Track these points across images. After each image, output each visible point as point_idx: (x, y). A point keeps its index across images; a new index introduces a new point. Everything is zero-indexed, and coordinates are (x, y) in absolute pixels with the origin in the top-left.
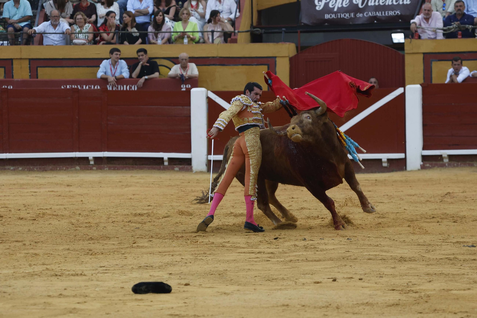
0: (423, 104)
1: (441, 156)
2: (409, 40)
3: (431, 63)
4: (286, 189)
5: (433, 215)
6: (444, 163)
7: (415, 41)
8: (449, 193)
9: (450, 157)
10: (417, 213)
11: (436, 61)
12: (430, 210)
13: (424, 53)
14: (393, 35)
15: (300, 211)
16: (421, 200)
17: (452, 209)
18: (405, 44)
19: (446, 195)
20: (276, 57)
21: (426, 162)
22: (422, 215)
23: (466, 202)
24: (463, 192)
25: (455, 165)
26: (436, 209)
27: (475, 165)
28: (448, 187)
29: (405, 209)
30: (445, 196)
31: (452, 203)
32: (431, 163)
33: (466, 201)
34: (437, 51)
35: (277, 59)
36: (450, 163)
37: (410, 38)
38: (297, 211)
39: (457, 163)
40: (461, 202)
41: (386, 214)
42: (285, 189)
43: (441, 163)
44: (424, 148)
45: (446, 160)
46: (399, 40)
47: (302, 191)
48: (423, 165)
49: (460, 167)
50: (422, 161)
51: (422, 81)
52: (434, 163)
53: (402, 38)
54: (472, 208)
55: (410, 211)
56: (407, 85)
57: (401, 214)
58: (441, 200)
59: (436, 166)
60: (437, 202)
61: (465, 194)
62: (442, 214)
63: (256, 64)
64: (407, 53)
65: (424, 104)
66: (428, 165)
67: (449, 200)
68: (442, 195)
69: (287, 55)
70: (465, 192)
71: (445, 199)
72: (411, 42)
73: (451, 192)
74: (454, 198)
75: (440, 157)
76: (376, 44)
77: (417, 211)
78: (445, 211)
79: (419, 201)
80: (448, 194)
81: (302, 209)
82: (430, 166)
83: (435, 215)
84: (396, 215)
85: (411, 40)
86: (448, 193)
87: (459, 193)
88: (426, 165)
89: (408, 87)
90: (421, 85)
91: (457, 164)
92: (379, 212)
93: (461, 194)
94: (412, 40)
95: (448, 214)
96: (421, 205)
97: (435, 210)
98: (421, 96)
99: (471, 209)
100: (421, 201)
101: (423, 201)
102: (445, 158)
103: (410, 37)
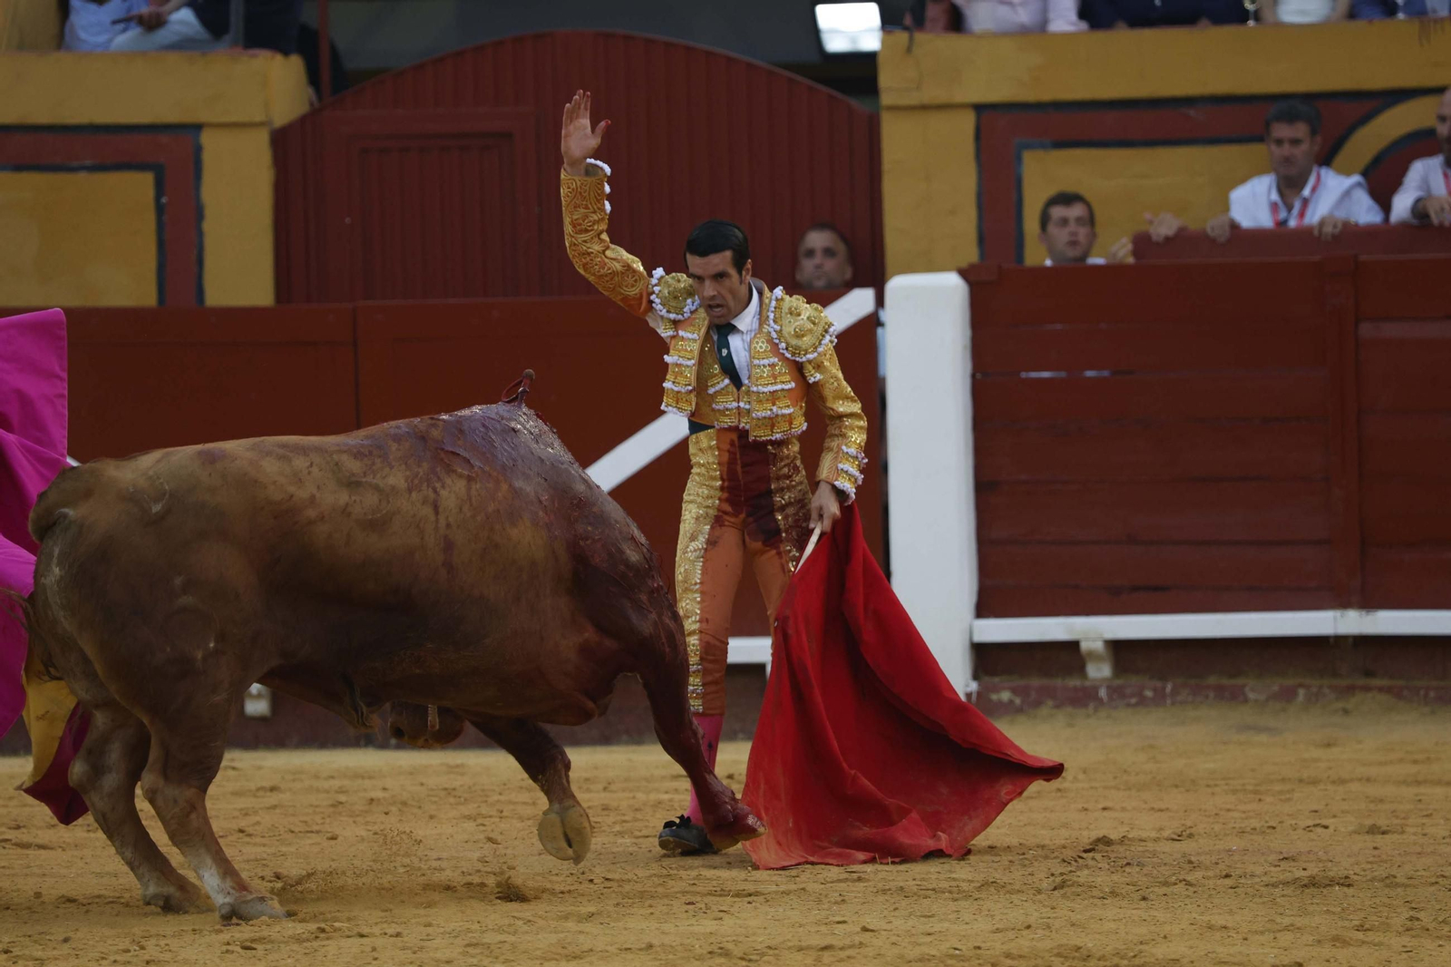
0: (973, 376)
1: (1072, 646)
2: (901, 37)
3: (1019, 159)
4: (250, 830)
5: (1013, 959)
6: (1087, 684)
7: (933, 43)
8: (1106, 841)
9: (1121, 650)
10: (925, 950)
11: (1043, 147)
12: (998, 931)
13: (979, 108)
14: (821, 10)
15: (308, 944)
16: (954, 879)
17: (1113, 925)
18: (881, 60)
19: (1086, 851)
20: (198, 128)
21: (996, 680)
22: (952, 957)
23: (1191, 889)
24: (1178, 838)
25: (1149, 693)
26: (1029, 927)
27: (1251, 696)
28: (1104, 809)
29: (865, 929)
30: (1084, 855)
31: (1114, 894)
32: (1020, 682)
33: (1189, 884)
34: (1047, 96)
35: (206, 138)
36: (1119, 682)
37: (906, 28)
38: (295, 947)
39: (1159, 684)
40: (1164, 890)
41: (763, 955)
42: (241, 831)
43: (1074, 682)
44: (984, 608)
45: (1100, 671)
46: (854, 40)
47: (334, 838)
48: (979, 694)
49: (1173, 704)
50: (976, 677)
51: (971, 255)
52: (1036, 682)
53: (871, 30)
54: (1219, 920)
55: (894, 939)
56: (891, 277)
57: (843, 954)
58: (1058, 880)
59: (1050, 703)
60: (1039, 892)
61: (1187, 846)
62: (1059, 955)
63: (88, 162)
64: (894, 108)
65: (979, 376)
66: (1005, 696)
67: (1103, 880)
68: (1068, 853)
69: (258, 119)
70: (1191, 836)
71: (1083, 876)
72: (909, 50)
73: (1114, 836)
74: (1128, 869)
75: (1067, 654)
76: (729, 59)
77: (929, 939)
78: (1076, 939)
79: (945, 885)
80: (1101, 847)
81: (322, 935)
82: (1018, 701)
83: (1020, 956)
84: (818, 960)
85: (911, 39)
86: (1099, 840)
87: (1156, 840)
88: (994, 697)
89: (897, 285)
90: (963, 273)
91: (1155, 690)
92: (730, 946)
93: (1167, 847)
94: (920, 37)
95: (1089, 951)
96: (952, 905)
97: (1025, 932)
98: (968, 333)
99: (1210, 927)
100: (954, 884)
101: (965, 886)
102: (1093, 655)
103: (908, 20)
